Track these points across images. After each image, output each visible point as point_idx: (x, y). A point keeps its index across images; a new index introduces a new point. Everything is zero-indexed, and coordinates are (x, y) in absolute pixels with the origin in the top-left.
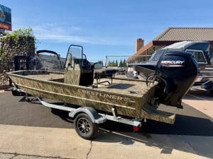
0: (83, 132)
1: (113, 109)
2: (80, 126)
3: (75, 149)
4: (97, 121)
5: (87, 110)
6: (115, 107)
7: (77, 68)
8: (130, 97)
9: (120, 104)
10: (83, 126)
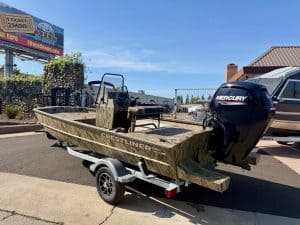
0: (106, 193)
1: (140, 163)
2: (102, 184)
3: (87, 215)
4: (120, 179)
5: (110, 163)
6: (142, 160)
7: (111, 103)
8: (159, 147)
9: (149, 156)
10: (105, 185)
